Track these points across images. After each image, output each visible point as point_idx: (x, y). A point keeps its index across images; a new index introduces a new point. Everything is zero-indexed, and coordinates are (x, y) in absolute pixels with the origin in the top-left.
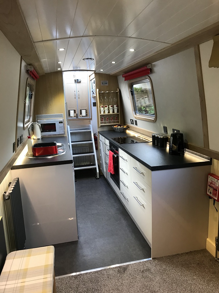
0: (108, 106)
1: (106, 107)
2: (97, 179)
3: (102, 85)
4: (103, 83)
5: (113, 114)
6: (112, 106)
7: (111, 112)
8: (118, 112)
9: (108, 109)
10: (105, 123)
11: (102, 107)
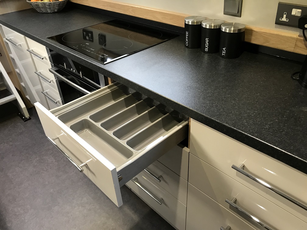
2: (26, 120)
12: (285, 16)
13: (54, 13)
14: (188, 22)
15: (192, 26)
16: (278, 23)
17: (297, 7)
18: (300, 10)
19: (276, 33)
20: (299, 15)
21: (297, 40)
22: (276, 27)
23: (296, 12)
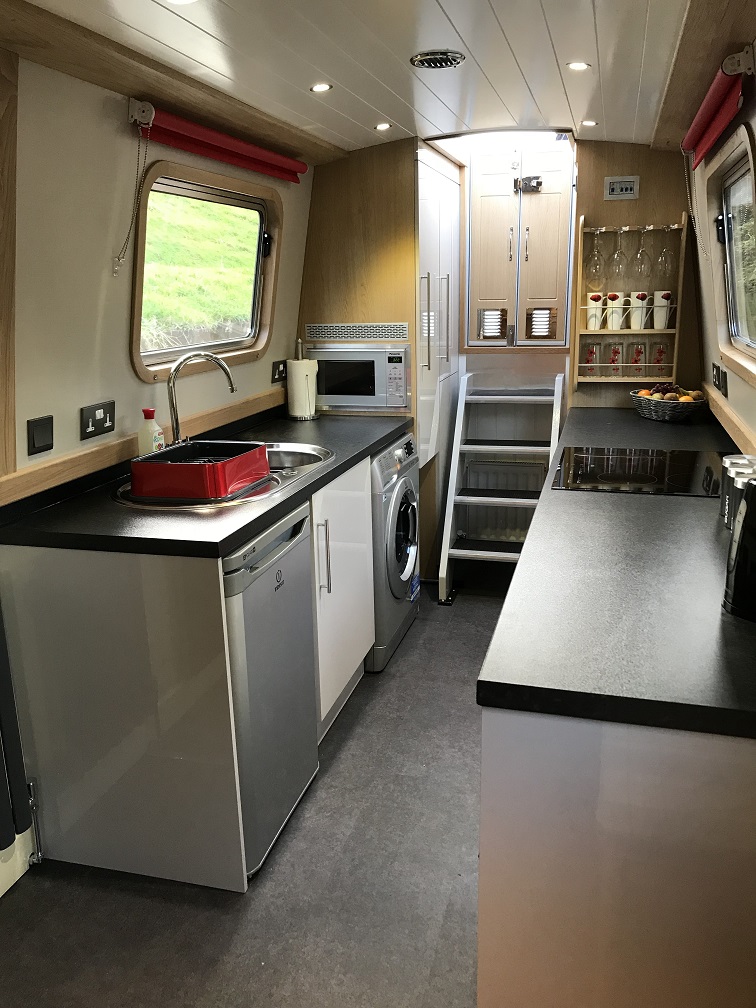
0: (626, 295)
1: (614, 298)
3: (607, 196)
4: (613, 190)
6: (643, 298)
7: (637, 325)
8: (671, 324)
9: (625, 310)
10: (603, 372)
11: (596, 299)
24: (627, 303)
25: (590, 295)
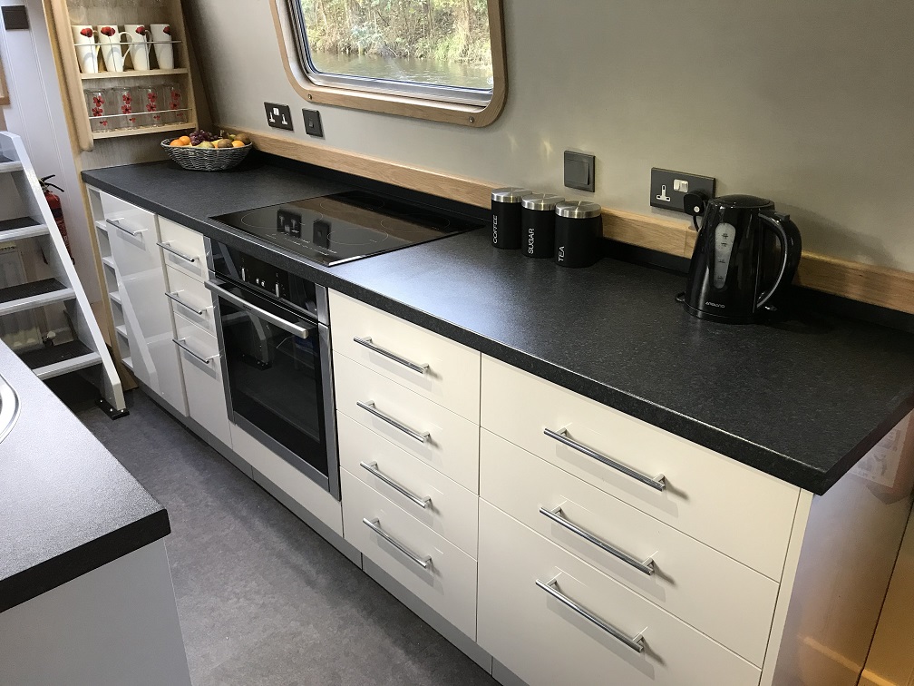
0: (121, 29)
1: (109, 33)
2: (117, 416)
5: (155, 72)
6: (141, 32)
7: (142, 65)
8: (177, 64)
9: (124, 48)
10: (116, 125)
11: (88, 33)
12: (664, 191)
13: (220, 171)
14: (498, 197)
15: (506, 205)
16: (656, 204)
17: (681, 176)
18: (686, 183)
19: (653, 221)
20: (685, 190)
21: (687, 234)
22: (653, 212)
23: (680, 185)
24: (124, 38)
25: (80, 28)
